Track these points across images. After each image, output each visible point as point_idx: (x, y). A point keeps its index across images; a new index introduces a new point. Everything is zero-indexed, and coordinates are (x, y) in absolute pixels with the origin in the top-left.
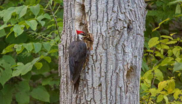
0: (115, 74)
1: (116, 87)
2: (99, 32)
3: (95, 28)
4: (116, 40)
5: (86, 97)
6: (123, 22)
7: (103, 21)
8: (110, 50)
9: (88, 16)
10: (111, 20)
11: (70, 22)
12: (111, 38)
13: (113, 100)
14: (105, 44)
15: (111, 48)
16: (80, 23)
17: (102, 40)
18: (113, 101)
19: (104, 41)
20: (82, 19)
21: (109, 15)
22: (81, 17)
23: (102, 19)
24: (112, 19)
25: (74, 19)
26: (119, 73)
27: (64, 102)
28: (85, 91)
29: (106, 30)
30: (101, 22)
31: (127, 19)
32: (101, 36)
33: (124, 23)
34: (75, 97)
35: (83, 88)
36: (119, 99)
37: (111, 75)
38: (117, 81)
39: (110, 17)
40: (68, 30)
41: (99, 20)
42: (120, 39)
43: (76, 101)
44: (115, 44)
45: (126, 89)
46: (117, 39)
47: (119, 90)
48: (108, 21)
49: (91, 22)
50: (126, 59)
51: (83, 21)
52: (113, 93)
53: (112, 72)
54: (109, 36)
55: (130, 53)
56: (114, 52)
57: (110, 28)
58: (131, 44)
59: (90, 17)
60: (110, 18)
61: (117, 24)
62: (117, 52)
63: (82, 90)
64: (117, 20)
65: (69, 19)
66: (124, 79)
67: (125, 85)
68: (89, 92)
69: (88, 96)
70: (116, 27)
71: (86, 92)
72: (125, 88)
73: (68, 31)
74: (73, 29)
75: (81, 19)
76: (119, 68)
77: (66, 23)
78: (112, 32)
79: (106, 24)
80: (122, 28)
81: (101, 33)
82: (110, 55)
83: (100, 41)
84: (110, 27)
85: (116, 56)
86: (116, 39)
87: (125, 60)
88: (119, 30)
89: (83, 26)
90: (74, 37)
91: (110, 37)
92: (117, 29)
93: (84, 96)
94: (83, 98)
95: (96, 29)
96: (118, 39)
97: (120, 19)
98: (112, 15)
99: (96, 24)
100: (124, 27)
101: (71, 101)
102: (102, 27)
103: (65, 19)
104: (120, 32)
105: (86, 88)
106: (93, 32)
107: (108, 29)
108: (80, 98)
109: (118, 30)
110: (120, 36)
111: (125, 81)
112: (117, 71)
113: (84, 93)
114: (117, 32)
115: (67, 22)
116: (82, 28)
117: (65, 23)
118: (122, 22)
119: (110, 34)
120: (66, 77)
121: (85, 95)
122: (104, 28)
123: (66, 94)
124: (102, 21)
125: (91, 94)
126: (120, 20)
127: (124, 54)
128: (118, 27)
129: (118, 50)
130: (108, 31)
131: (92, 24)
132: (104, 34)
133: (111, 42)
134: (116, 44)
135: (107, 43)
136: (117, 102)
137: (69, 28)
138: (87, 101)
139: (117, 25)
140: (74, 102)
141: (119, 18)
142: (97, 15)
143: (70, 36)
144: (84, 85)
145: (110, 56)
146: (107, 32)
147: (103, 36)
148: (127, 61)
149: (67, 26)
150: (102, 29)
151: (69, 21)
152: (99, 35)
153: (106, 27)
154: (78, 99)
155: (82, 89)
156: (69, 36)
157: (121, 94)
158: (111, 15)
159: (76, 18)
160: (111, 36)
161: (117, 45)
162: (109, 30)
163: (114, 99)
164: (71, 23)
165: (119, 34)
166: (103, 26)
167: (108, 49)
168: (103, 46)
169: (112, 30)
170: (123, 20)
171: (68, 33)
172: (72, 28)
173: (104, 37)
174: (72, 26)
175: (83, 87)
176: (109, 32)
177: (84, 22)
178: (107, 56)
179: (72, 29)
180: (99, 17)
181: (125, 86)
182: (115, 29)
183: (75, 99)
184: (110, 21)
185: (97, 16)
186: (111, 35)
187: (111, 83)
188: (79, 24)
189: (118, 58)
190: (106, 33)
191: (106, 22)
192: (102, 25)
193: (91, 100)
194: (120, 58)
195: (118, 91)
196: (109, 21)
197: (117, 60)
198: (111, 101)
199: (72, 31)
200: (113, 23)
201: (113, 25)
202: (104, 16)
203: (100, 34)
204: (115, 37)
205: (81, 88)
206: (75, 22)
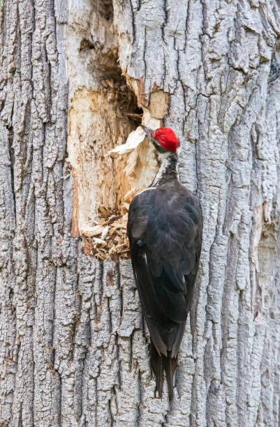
0: (225, 240)
1: (226, 290)
2: (172, 72)
3: (157, 59)
4: (233, 108)
5: (114, 322)
6: (259, 40)
7: (186, 31)
8: (212, 146)
9: (128, 12)
10: (216, 28)
11: (44, 33)
12: (217, 97)
13: (215, 338)
14: (192, 119)
15: (214, 137)
16: (81, 39)
17: (183, 103)
18: (216, 343)
19: (188, 109)
20: (89, 24)
21: (210, 11)
22: (86, 18)
23: (182, 23)
24: (222, 27)
25: (63, 23)
26: (237, 236)
27: (8, 344)
28: (109, 299)
29: (200, 67)
30: (180, 37)
31: (270, 29)
32: (180, 89)
33: (263, 43)
34: (66, 323)
35: (102, 289)
36: (235, 336)
37: (212, 240)
38: (229, 265)
39: (213, 18)
40: (36, 63)
41: (172, 26)
42: (248, 105)
43: (73, 335)
44: (229, 121)
45: (257, 299)
46: (238, 103)
47: (237, 298)
48: (205, 33)
49: (140, 34)
50: (260, 183)
51: (93, 33)
52: (217, 310)
53: (214, 228)
54: (209, 90)
55: (274, 161)
56: (225, 155)
57: (213, 60)
58: (275, 129)
59: (133, 15)
60: (212, 24)
61: (238, 45)
62: (234, 153)
63: (97, 297)
64: (237, 33)
65: (40, 24)
66: (250, 259)
67: (254, 283)
68: (125, 303)
69: (121, 320)
70: (236, 59)
71: (114, 304)
72: (254, 297)
73: (38, 70)
74: (57, 61)
75: (86, 25)
76: (238, 217)
77: (24, 38)
78: (222, 74)
79: (199, 44)
80: (257, 62)
81: (178, 79)
82: (212, 165)
83: (174, 110)
84: (215, 56)
85: (229, 169)
86: (233, 104)
87: (259, 187)
88: (246, 70)
89: (91, 54)
90: (61, 93)
91: (214, 93)
92: (237, 66)
93: (104, 318)
94: (100, 325)
95: (160, 62)
96: (241, 103)
97: (249, 26)
98: (222, 12)
99: (161, 42)
100: (262, 57)
101: (47, 337)
102: (181, 53)
103: (22, 22)
104: (247, 78)
105: (115, 287)
106: (149, 73)
107: (205, 64)
108: (88, 324)
109: (241, 70)
110: (250, 93)
111: (254, 269)
112: (233, 227)
113: (106, 305)
114: (240, 78)
115: (31, 34)
116: (88, 61)
117: (18, 38)
118: (256, 38)
119: (212, 83)
120: (26, 246)
121: (110, 314)
122: (192, 60)
123: (20, 311)
124: (183, 32)
125: (136, 310)
126: (248, 30)
127: (254, 165)
128: (240, 59)
129: (239, 145)
130: (205, 72)
131: (146, 43)
132: (190, 82)
133: (214, 114)
134: (232, 123)
135: (202, 116)
136: (230, 347)
137: (39, 59)
138: (117, 336)
139: (239, 51)
140: (63, 340)
141: (244, 22)
142: (165, 9)
143: (44, 88)
144: (105, 274)
145: (210, 168)
146: (202, 76)
147: (185, 88)
148: (263, 192)
149: (30, 52)
150: (182, 62)
151: (38, 30)
152: (172, 84)
153: (199, 57)
154: (80, 329)
155: (96, 290)
156: (39, 86)
157: (242, 318)
158: (217, 11)
159: (70, 21)
160: (217, 90)
161: (236, 128)
162: (209, 66)
163: (219, 333)
164: (50, 38)
165: (243, 83)
166: (189, 50)
167: (203, 142)
168: (186, 127)
169: (221, 68)
170: (259, 31)
171: (37, 75)
172: (54, 56)
173: (189, 93)
174: (56, 51)
175: (101, 283)
176: (209, 76)
177: (95, 39)
178: (197, 167)
179: (53, 63)
180: (171, 17)
181: (255, 289)
182: (232, 66)
183: (68, 328)
184: (213, 33)
185: (163, 13)
186: (218, 85)
187: (211, 274)
188: (78, 46)
189: (237, 178)
190: (197, 81)
191: (197, 37)
192: (181, 48)
193: (132, 335)
194: (244, 179)
195: (231, 303)
196: (210, 31)
197: (232, 184)
198: (208, 340)
199: (54, 70)
200: (225, 40)
201: (226, 50)
202: (191, 12)
203: (176, 81)
204: (230, 94)
205: (92, 287)
206: (65, 36)
